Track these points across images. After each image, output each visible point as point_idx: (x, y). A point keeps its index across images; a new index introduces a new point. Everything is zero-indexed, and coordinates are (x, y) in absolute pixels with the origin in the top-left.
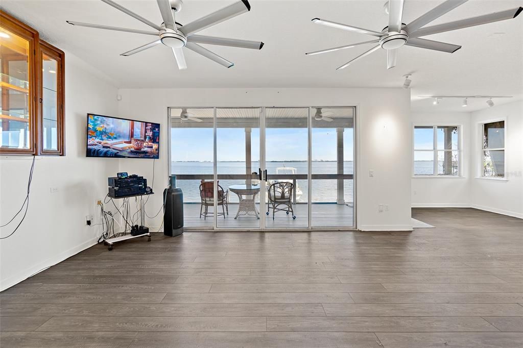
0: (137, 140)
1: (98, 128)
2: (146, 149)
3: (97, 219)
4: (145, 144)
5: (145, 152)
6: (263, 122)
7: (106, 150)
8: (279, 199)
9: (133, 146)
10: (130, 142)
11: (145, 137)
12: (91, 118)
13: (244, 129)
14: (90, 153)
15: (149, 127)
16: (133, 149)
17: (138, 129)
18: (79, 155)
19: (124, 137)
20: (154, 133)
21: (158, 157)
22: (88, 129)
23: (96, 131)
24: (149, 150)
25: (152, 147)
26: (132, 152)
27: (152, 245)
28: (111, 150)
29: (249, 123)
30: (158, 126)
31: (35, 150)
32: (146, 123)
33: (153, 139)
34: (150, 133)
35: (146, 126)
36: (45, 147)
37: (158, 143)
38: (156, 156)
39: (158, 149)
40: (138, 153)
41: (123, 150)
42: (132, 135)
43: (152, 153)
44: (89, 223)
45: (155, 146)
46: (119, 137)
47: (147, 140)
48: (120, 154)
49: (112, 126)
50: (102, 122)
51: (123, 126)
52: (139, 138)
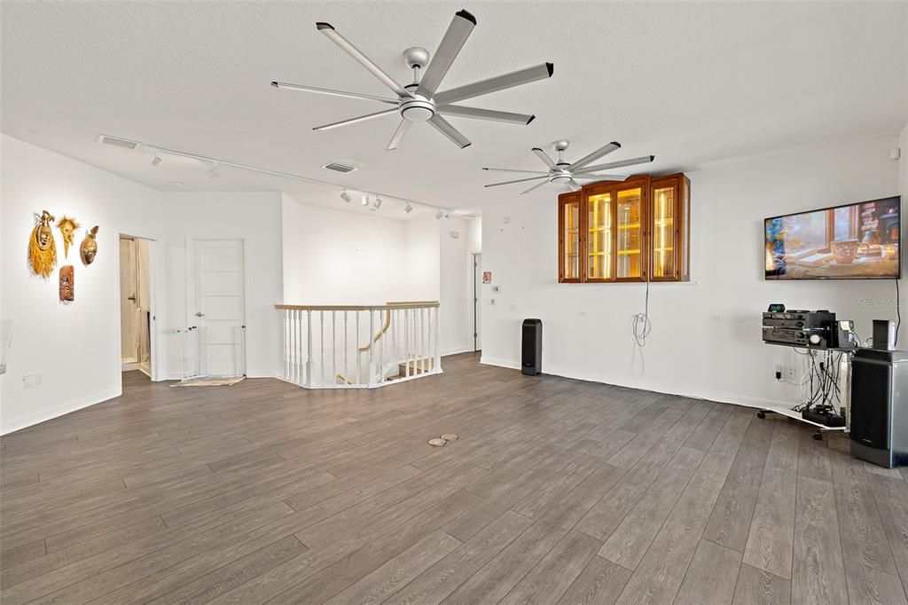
0: (841, 244)
2: (864, 260)
4: (860, 250)
9: (834, 256)
10: (827, 251)
11: (861, 235)
12: (769, 224)
15: (870, 210)
16: (834, 263)
17: (843, 219)
19: (816, 242)
20: (883, 222)
24: (872, 260)
25: (879, 254)
26: (833, 267)
28: (797, 268)
30: (895, 201)
32: (861, 204)
34: (872, 225)
35: (862, 211)
37: (896, 242)
38: (894, 274)
39: (897, 257)
41: (816, 266)
42: (831, 236)
43: (880, 266)
44: (778, 375)
45: (888, 251)
46: (809, 244)
47: (866, 238)
48: (811, 273)
49: (797, 228)
50: (782, 226)
51: (814, 223)
52: (847, 238)
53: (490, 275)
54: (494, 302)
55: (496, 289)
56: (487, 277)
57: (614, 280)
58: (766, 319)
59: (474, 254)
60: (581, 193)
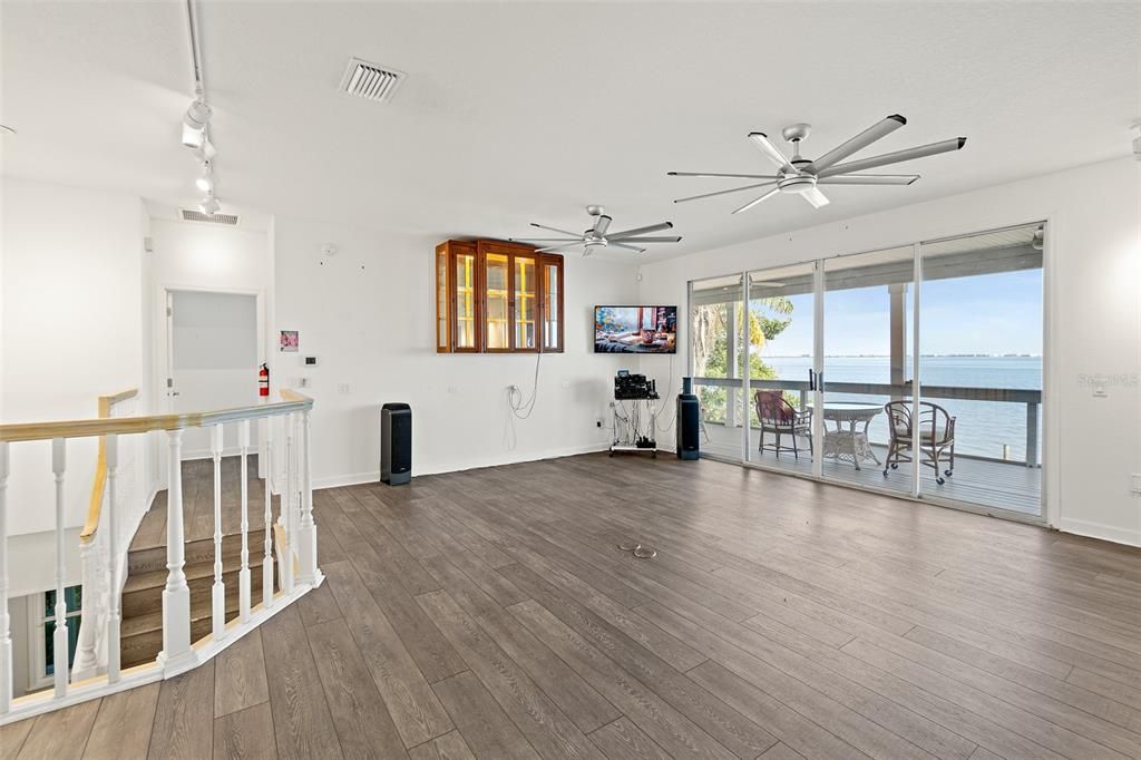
0: (646, 331)
1: (604, 320)
2: (658, 342)
3: (609, 421)
4: (657, 335)
5: (656, 346)
6: (819, 279)
7: (613, 344)
8: (904, 436)
9: (642, 338)
10: (638, 334)
11: (657, 327)
12: (598, 312)
13: (886, 287)
14: (599, 349)
15: (662, 312)
16: (642, 343)
17: (648, 315)
18: (590, 350)
19: (632, 328)
20: (669, 320)
21: (674, 352)
22: (596, 322)
23: (603, 324)
24: (663, 342)
25: (666, 339)
26: (641, 345)
27: (657, 463)
28: (618, 345)
29: (894, 273)
30: (674, 309)
31: (539, 348)
32: (658, 308)
33: (668, 327)
34: (663, 321)
35: (658, 311)
36: (547, 345)
37: (675, 332)
38: (673, 351)
39: (675, 341)
40: (650, 347)
41: (631, 343)
42: (641, 325)
43: (666, 346)
44: (599, 424)
45: (670, 337)
46: (626, 328)
47: (660, 329)
48: (628, 348)
49: (619, 317)
50: (609, 313)
51: (631, 316)
52: (650, 328)
53: (294, 337)
54: (307, 383)
55: (311, 361)
56: (288, 340)
57: (512, 349)
58: (618, 381)
59: (168, 291)
60: (477, 246)
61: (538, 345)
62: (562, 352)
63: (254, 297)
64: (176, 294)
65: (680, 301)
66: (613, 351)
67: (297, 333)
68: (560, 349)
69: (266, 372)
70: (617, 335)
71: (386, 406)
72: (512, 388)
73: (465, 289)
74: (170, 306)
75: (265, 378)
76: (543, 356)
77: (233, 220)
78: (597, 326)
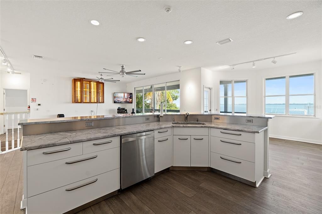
0: (125, 98)
2: (128, 101)
9: (125, 100)
12: (115, 94)
14: (115, 102)
15: (129, 94)
17: (126, 95)
18: (113, 103)
19: (122, 98)
20: (130, 96)
23: (116, 97)
25: (130, 100)
26: (124, 102)
28: (119, 101)
30: (131, 94)
31: (98, 102)
33: (130, 98)
36: (100, 101)
38: (131, 103)
39: (132, 101)
40: (127, 102)
43: (130, 102)
45: (131, 100)
47: (128, 98)
48: (122, 102)
49: (119, 95)
50: (117, 94)
51: (122, 95)
52: (126, 98)
53: (35, 99)
54: (39, 110)
55: (39, 105)
56: (33, 100)
57: (90, 102)
58: (118, 109)
59: (4, 89)
60: (81, 80)
61: (97, 101)
62: (104, 103)
63: (26, 91)
64: (6, 90)
65: (133, 92)
66: (118, 103)
67: (36, 99)
68: (103, 102)
69: (29, 107)
70: (119, 99)
71: (58, 115)
72: (92, 111)
73: (79, 89)
74: (4, 92)
75: (29, 109)
76: (99, 104)
77: (21, 73)
78: (114, 97)
